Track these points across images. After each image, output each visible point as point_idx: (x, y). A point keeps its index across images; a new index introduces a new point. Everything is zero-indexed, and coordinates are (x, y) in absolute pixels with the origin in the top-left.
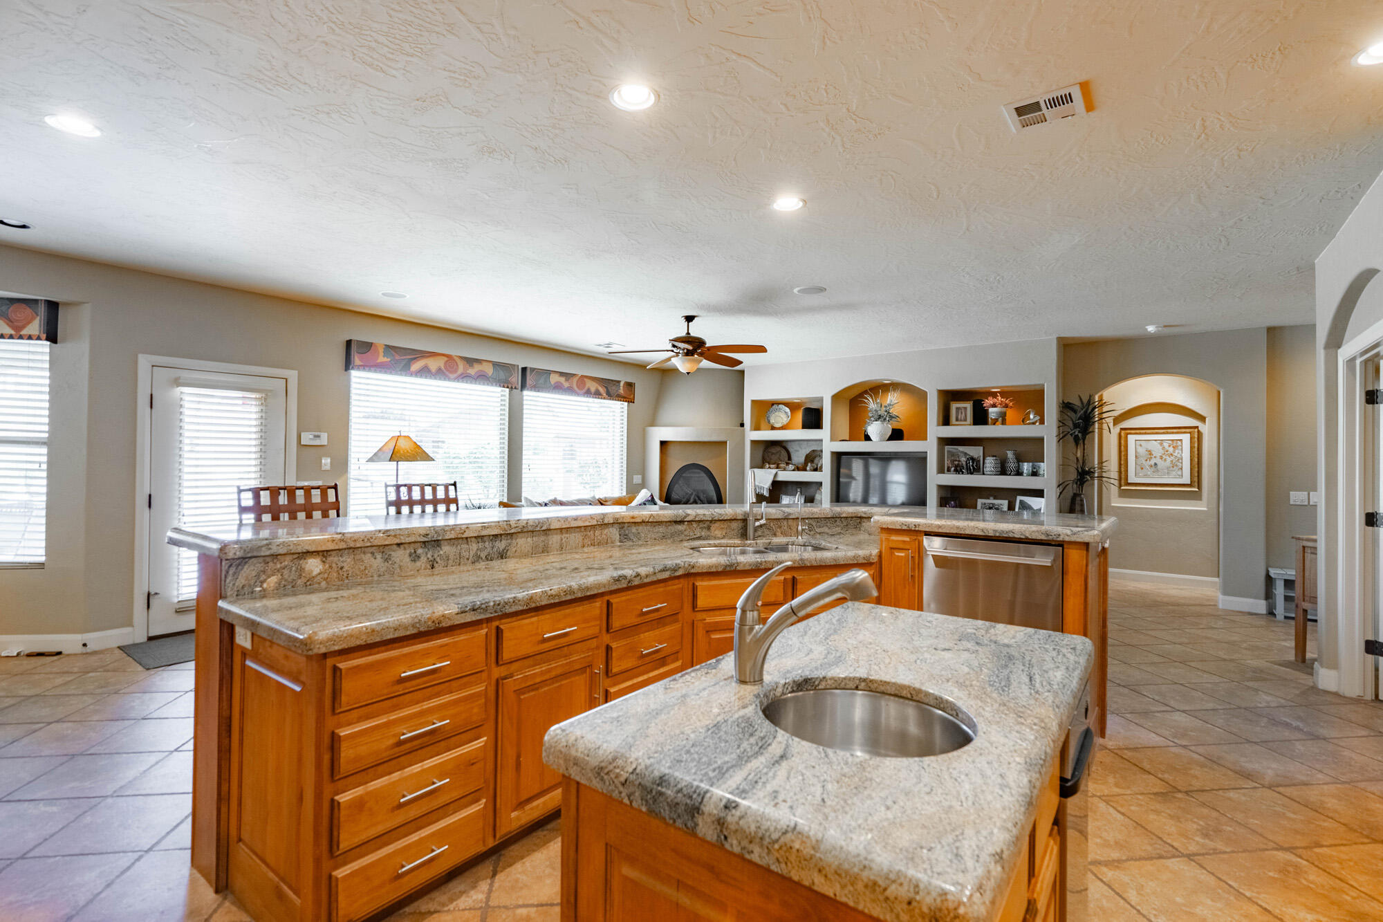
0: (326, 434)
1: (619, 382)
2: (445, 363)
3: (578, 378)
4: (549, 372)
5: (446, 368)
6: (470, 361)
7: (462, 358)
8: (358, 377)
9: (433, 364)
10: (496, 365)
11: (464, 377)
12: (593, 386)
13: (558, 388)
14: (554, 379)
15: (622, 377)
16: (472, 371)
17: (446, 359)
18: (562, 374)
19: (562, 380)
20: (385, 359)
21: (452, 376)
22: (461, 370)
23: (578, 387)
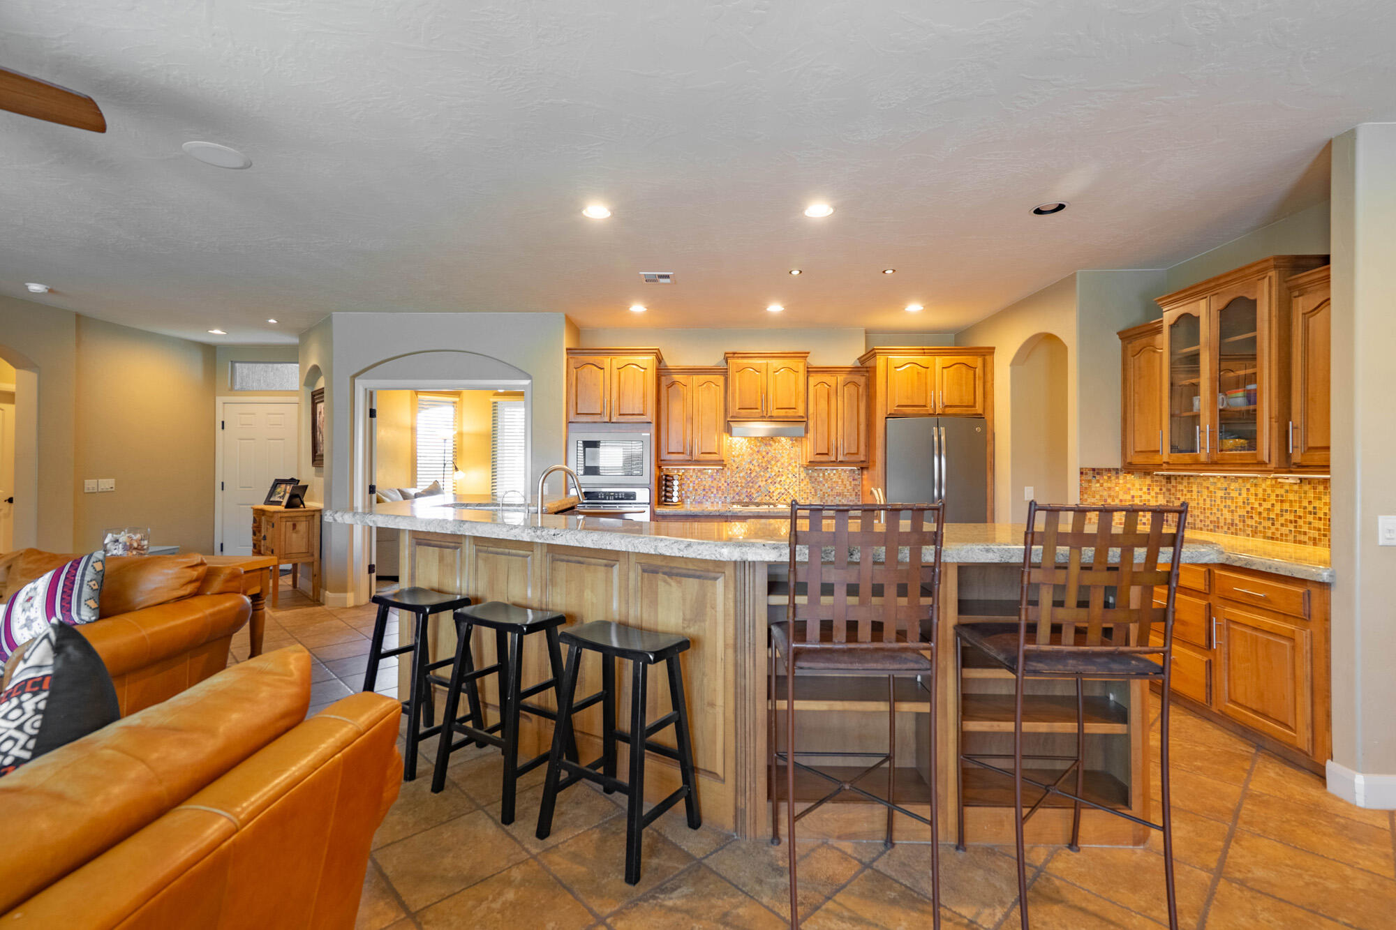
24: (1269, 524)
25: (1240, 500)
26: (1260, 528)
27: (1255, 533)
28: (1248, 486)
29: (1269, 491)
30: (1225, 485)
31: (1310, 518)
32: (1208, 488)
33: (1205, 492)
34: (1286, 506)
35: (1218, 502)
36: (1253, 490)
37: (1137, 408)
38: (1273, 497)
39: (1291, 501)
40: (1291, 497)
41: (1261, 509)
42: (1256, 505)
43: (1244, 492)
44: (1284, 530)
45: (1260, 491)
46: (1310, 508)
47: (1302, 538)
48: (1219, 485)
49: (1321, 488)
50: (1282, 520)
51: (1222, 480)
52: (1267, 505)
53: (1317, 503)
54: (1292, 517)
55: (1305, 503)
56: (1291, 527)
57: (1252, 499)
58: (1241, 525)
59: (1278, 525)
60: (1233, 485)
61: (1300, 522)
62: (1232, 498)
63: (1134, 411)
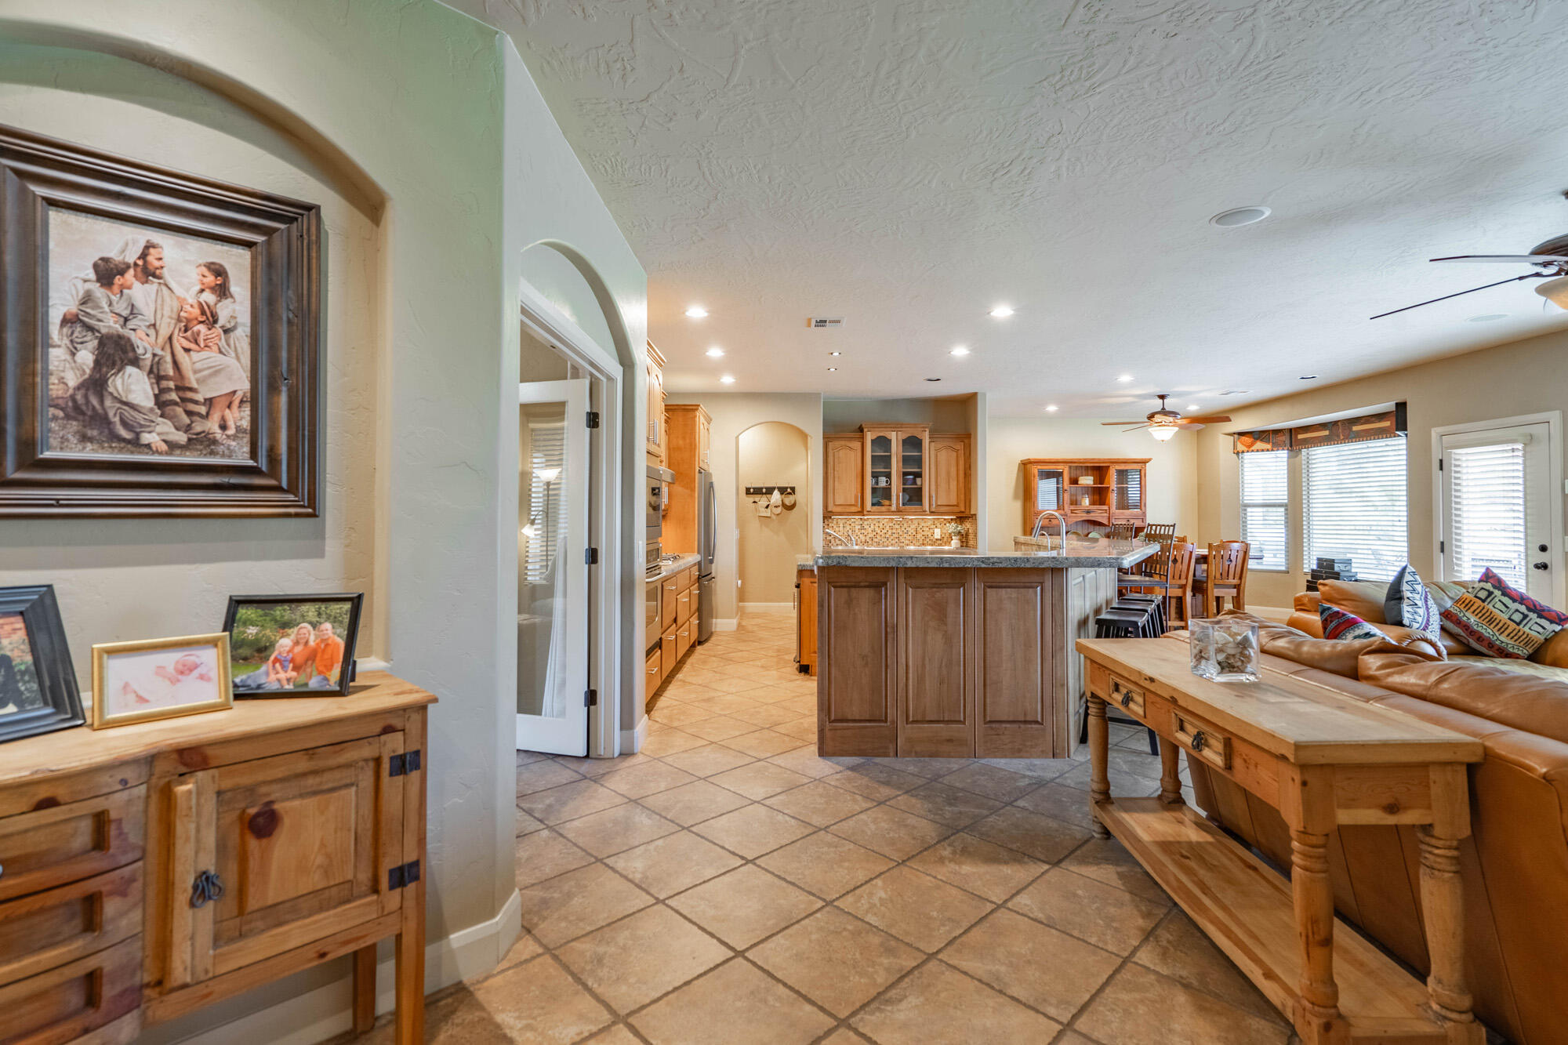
24: (886, 540)
26: (881, 542)
28: (873, 522)
30: (859, 522)
31: (905, 535)
33: (848, 527)
34: (894, 531)
35: (857, 531)
36: (877, 525)
37: (836, 479)
39: (896, 528)
40: (898, 527)
43: (872, 527)
44: (893, 542)
45: (881, 525)
46: (905, 531)
47: (902, 544)
49: (910, 522)
51: (858, 520)
53: (909, 529)
54: (896, 536)
55: (903, 528)
56: (897, 540)
57: (877, 529)
58: (870, 542)
59: (890, 540)
60: (866, 523)
61: (901, 538)
62: (865, 529)
63: (834, 481)
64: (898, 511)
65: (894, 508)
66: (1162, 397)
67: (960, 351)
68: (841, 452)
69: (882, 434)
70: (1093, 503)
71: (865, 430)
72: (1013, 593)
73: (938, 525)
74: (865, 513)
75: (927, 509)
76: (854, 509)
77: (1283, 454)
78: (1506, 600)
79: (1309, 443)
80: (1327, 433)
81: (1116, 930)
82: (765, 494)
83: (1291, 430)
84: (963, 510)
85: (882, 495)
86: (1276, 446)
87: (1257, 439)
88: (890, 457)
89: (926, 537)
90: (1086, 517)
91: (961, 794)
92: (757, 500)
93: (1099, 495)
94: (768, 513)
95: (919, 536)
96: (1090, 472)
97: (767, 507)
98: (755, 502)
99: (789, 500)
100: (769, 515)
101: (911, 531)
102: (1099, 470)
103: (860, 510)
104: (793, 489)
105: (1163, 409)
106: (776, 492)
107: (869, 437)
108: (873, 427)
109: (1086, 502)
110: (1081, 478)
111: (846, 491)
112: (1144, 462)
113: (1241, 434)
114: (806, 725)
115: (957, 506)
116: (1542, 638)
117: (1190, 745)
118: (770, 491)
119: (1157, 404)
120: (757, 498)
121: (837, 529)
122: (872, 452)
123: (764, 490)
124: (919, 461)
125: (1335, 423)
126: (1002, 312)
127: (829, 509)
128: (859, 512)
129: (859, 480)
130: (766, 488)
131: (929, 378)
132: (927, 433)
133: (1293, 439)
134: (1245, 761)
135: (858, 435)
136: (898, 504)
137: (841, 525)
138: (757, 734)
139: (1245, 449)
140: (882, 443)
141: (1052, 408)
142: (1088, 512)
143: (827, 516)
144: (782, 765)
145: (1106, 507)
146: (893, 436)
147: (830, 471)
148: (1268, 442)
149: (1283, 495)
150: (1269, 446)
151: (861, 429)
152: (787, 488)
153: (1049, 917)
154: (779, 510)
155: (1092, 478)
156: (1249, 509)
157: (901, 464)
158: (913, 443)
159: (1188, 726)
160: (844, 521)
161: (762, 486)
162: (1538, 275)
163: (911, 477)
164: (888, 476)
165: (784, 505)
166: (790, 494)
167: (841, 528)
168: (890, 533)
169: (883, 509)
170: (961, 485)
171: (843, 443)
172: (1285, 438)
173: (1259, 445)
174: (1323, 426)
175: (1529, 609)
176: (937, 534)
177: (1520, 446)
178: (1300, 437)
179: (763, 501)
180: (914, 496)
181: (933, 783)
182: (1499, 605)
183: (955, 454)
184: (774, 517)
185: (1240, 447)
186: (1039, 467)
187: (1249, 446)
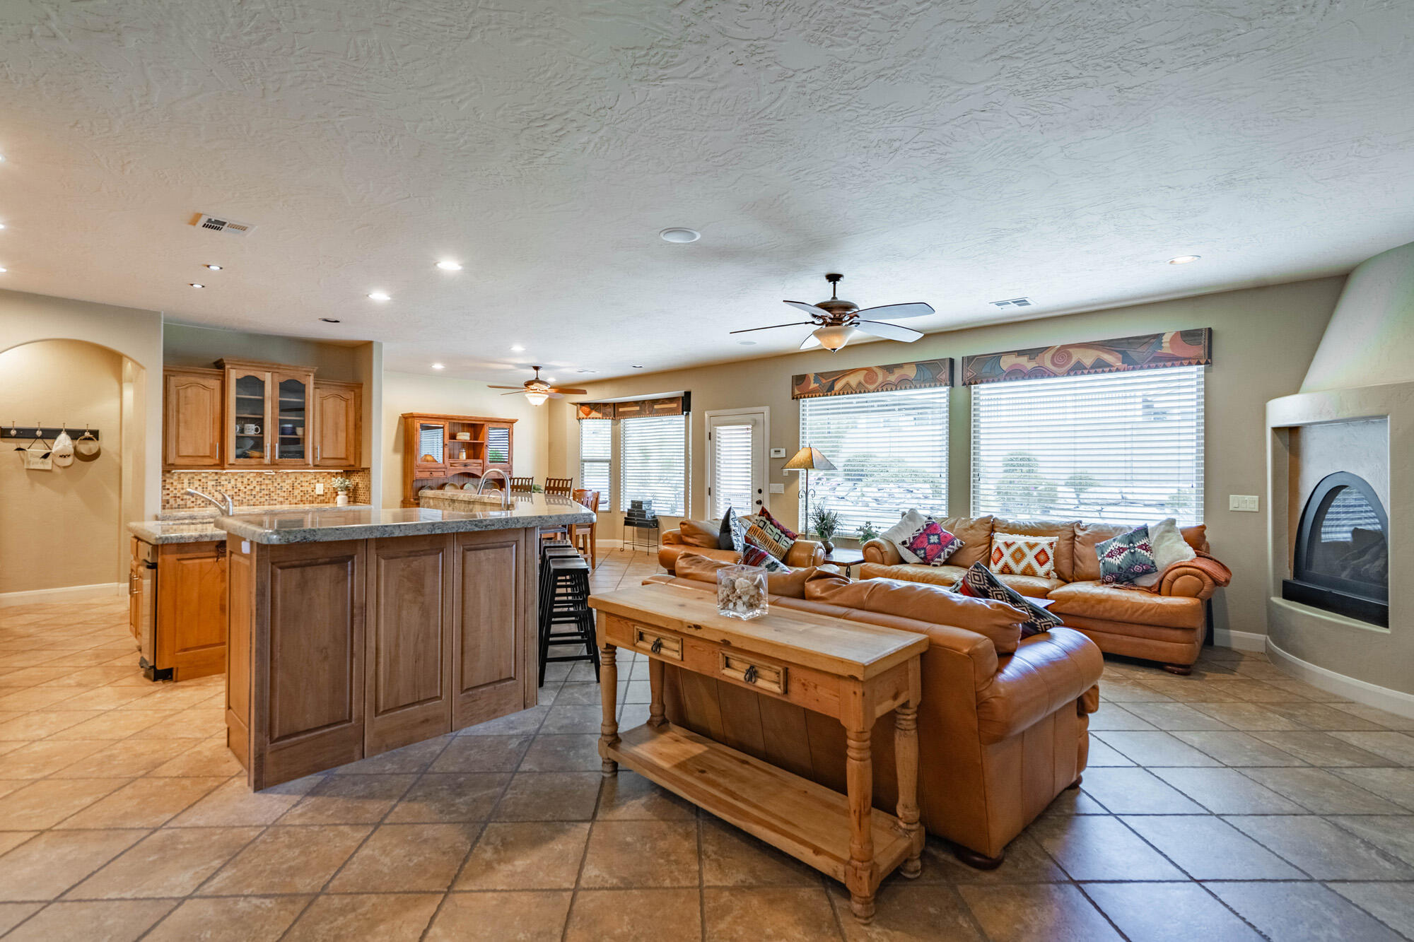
0: (784, 450)
1: (1158, 337)
2: (865, 377)
3: (1052, 352)
4: (997, 356)
5: (866, 382)
6: (889, 369)
7: (880, 367)
8: (807, 404)
9: (853, 380)
10: (919, 365)
11: (885, 387)
12: (1088, 358)
13: (1016, 374)
14: (1006, 363)
15: (1168, 326)
16: (892, 378)
17: (866, 372)
18: (1020, 353)
19: (1023, 360)
20: (816, 385)
21: (871, 387)
22: (880, 379)
23: (1054, 364)
24: (252, 497)
25: (229, 486)
26: (244, 500)
27: (241, 503)
28: (236, 477)
29: (251, 479)
30: (216, 478)
31: (278, 492)
32: (200, 480)
33: (197, 484)
34: (263, 487)
35: (210, 488)
36: (239, 480)
37: (183, 423)
38: (255, 483)
39: (267, 484)
40: (267, 482)
41: (245, 490)
42: (242, 488)
43: (233, 482)
44: (263, 500)
45: (246, 480)
46: (279, 487)
47: (274, 502)
48: (210, 478)
49: (285, 477)
50: (260, 495)
51: (214, 475)
52: (251, 487)
53: (283, 484)
55: (276, 484)
56: (267, 497)
57: (239, 485)
59: (257, 497)
60: (223, 478)
61: (272, 494)
62: (223, 485)
63: (178, 425)
64: (273, 464)
65: (267, 460)
66: (536, 368)
67: (380, 296)
68: (189, 390)
69: (252, 374)
70: (468, 457)
71: (227, 367)
72: (491, 554)
73: (321, 479)
74: (226, 466)
75: (311, 462)
76: (208, 461)
77: (608, 422)
78: (772, 527)
79: (626, 415)
80: (638, 408)
81: (677, 862)
82: (41, 438)
83: (614, 404)
84: (353, 463)
85: (251, 448)
86: (605, 416)
87: (592, 409)
88: (262, 402)
89: (305, 493)
90: (463, 470)
91: (462, 779)
92: (23, 446)
93: (475, 449)
94: (48, 465)
95: (296, 492)
96: (465, 429)
97: (46, 456)
98: (19, 449)
99: (86, 448)
100: (49, 467)
101: (286, 486)
102: (475, 427)
103: (217, 462)
104: (95, 434)
105: (537, 378)
106: (63, 436)
107: (233, 375)
108: (240, 363)
109: (463, 456)
110: (458, 434)
111: (199, 438)
112: (512, 422)
113: (582, 404)
114: (207, 753)
115: (346, 459)
116: (787, 549)
117: (743, 679)
118: (51, 434)
119: (532, 374)
120: (24, 444)
121: (179, 486)
122: (237, 393)
123: (39, 433)
124: (301, 409)
125: (644, 402)
126: (449, 265)
127: (170, 461)
128: (215, 465)
129: (218, 425)
130: (42, 430)
131: (327, 317)
132: (312, 378)
133: (614, 411)
134: (804, 684)
135: (216, 371)
136: (273, 456)
137: (186, 481)
138: (128, 791)
139: (585, 416)
140: (252, 384)
141: (438, 366)
142: (466, 465)
143: (168, 468)
144: (201, 823)
145: (480, 461)
146: (267, 378)
147: (172, 413)
148: (599, 412)
149: (608, 456)
150: (600, 415)
151: (219, 365)
152: (85, 431)
153: (623, 879)
154: (68, 461)
155: (468, 434)
156: (585, 464)
157: (277, 411)
158: (292, 387)
159: (734, 663)
160: (189, 476)
161: (35, 426)
162: (813, 323)
163: (290, 426)
164: (260, 422)
165: (77, 454)
166: (89, 439)
167: (186, 485)
168: (258, 489)
169: (253, 461)
170: (351, 436)
171: (192, 379)
172: (610, 410)
173: (594, 414)
174: (636, 403)
175: (782, 532)
176: (320, 489)
177: (750, 427)
178: (621, 410)
179: (38, 448)
180: (292, 446)
181: (425, 776)
182: (769, 531)
183: (343, 403)
184: (57, 470)
185: (582, 415)
186: (422, 422)
187: (587, 415)
